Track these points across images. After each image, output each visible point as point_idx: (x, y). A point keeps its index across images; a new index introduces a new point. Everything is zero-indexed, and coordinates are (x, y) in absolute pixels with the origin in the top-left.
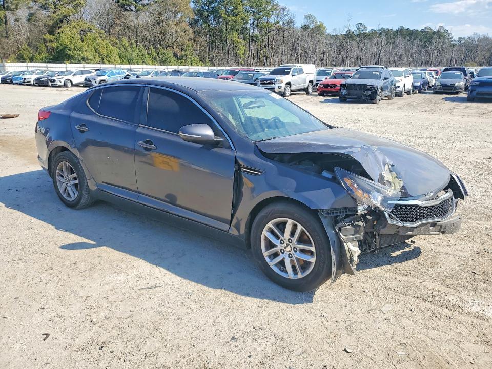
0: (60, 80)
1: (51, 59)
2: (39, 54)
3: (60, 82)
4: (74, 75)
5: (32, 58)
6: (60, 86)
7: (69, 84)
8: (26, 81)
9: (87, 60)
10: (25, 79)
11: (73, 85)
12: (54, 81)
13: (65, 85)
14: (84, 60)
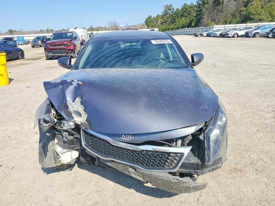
0: (231, 34)
1: (240, 22)
2: (235, 19)
3: (231, 35)
4: (240, 30)
5: (231, 22)
6: (230, 37)
7: (236, 36)
8: (216, 35)
9: (262, 20)
10: (215, 34)
11: (238, 36)
12: (228, 34)
13: (233, 37)
14: (261, 20)
